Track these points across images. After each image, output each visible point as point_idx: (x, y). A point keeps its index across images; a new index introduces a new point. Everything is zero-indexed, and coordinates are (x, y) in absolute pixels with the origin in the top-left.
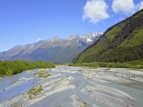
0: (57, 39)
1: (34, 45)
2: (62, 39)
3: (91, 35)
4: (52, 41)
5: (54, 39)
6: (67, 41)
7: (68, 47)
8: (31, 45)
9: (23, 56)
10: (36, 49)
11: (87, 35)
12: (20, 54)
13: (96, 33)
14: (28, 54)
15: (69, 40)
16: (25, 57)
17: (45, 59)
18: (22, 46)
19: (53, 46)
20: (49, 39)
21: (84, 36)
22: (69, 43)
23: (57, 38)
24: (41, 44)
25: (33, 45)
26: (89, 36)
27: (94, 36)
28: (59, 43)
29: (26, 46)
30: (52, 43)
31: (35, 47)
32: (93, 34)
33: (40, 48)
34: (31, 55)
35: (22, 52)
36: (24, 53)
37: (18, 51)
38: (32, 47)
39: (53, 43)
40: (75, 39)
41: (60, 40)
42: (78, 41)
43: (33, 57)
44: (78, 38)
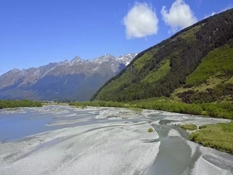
0: (78, 61)
1: (41, 70)
2: (88, 61)
4: (71, 65)
5: (74, 61)
6: (95, 65)
7: (96, 74)
8: (36, 69)
9: (22, 88)
10: (43, 76)
11: (127, 57)
12: (16, 85)
14: (30, 85)
15: (98, 63)
16: (24, 90)
17: (57, 93)
18: (19, 71)
19: (72, 73)
20: (66, 60)
21: (122, 58)
22: (97, 68)
23: (78, 59)
24: (53, 69)
25: (39, 71)
26: (130, 58)
28: (82, 67)
29: (27, 71)
30: (70, 67)
31: (42, 73)
33: (50, 75)
34: (34, 87)
35: (20, 80)
36: (23, 83)
37: (13, 80)
38: (37, 73)
39: (72, 67)
40: (107, 62)
41: (83, 63)
42: (112, 65)
43: (38, 90)
44: (112, 61)
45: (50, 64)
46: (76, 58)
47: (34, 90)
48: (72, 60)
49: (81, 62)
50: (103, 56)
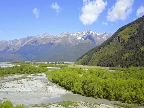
0: (46, 35)
1: (22, 41)
2: (52, 36)
3: (82, 34)
4: (42, 38)
5: (44, 35)
7: (59, 44)
8: (18, 41)
9: (10, 52)
10: (24, 45)
11: (78, 34)
12: (5, 51)
13: (87, 32)
14: (15, 51)
15: (60, 37)
16: (12, 54)
17: (35, 56)
18: (7, 42)
20: (38, 35)
21: (75, 34)
22: (59, 40)
23: (47, 34)
24: (30, 40)
25: (20, 41)
26: (80, 35)
27: (85, 34)
28: (49, 39)
29: (12, 41)
31: (22, 43)
32: (84, 32)
33: (29, 44)
34: (18, 52)
35: (8, 48)
36: (10, 49)
37: (3, 47)
38: (19, 43)
39: (43, 39)
40: (66, 37)
41: (50, 37)
42: (69, 39)
43: (21, 54)
44: (69, 36)
45: (28, 37)
46: (45, 34)
47: (19, 54)
48: (43, 35)
49: (48, 36)
50: (63, 33)
